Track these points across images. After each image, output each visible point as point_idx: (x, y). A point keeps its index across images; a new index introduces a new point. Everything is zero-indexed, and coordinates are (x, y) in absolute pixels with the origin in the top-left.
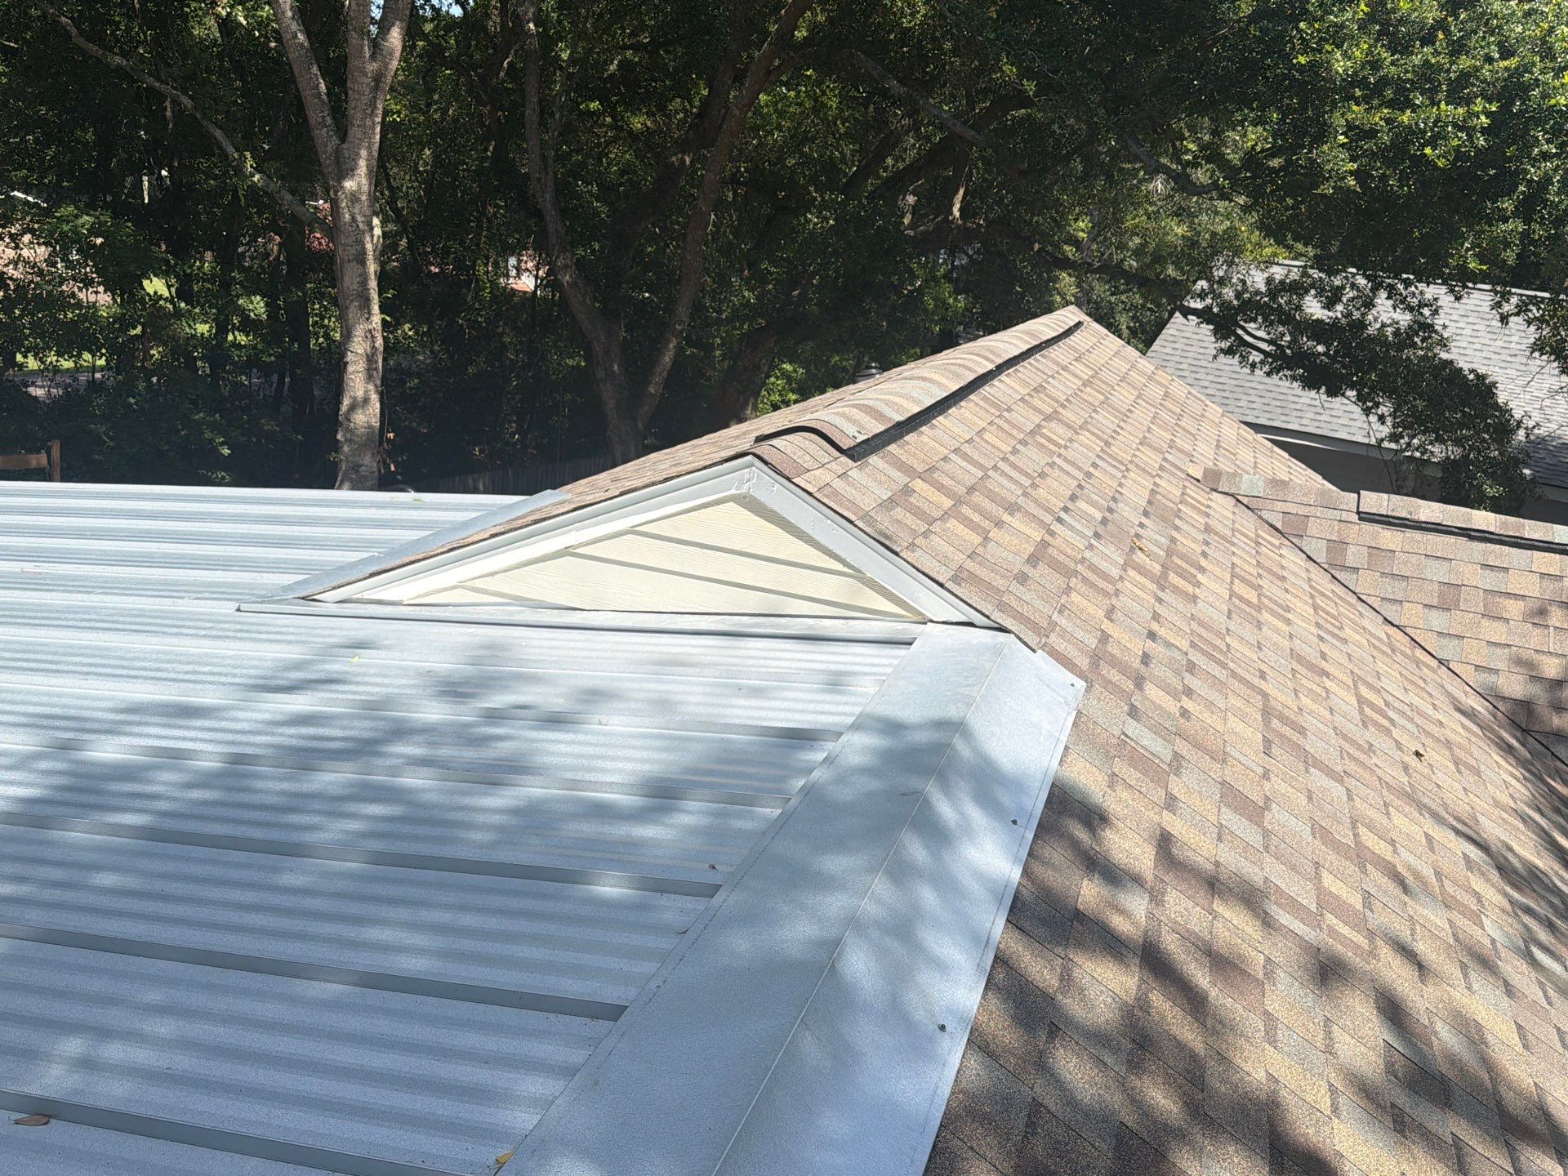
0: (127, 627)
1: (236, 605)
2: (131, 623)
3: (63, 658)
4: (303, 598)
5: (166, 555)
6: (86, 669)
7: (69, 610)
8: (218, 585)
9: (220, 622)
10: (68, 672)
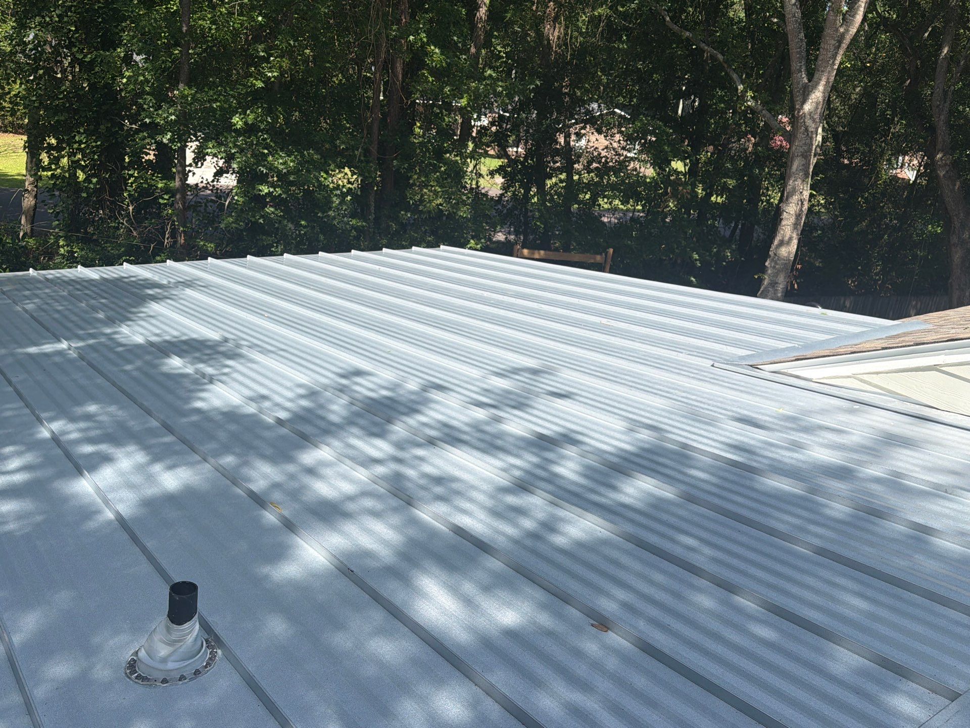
0: (652, 364)
1: (712, 363)
2: (653, 362)
3: (619, 375)
4: (751, 366)
5: (674, 326)
6: (630, 384)
7: (623, 349)
8: (702, 348)
9: (702, 371)
10: (621, 383)
